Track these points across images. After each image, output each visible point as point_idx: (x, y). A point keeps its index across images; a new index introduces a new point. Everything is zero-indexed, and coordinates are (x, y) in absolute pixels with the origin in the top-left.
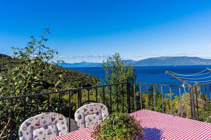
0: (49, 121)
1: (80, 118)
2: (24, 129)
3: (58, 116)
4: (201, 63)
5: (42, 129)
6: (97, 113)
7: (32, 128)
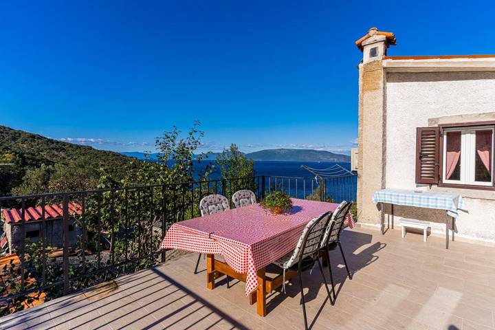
0: (217, 200)
1: (236, 200)
2: (203, 204)
3: (223, 198)
4: (331, 160)
5: (214, 206)
6: (248, 198)
7: (208, 205)
